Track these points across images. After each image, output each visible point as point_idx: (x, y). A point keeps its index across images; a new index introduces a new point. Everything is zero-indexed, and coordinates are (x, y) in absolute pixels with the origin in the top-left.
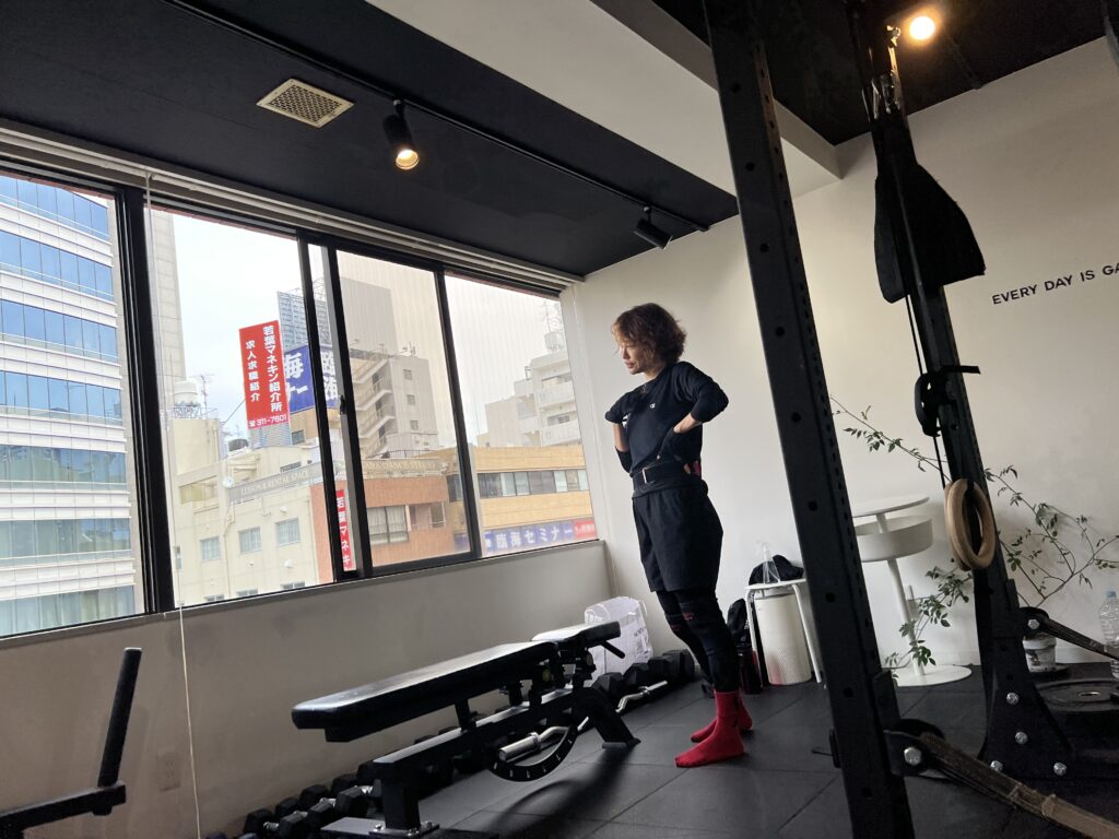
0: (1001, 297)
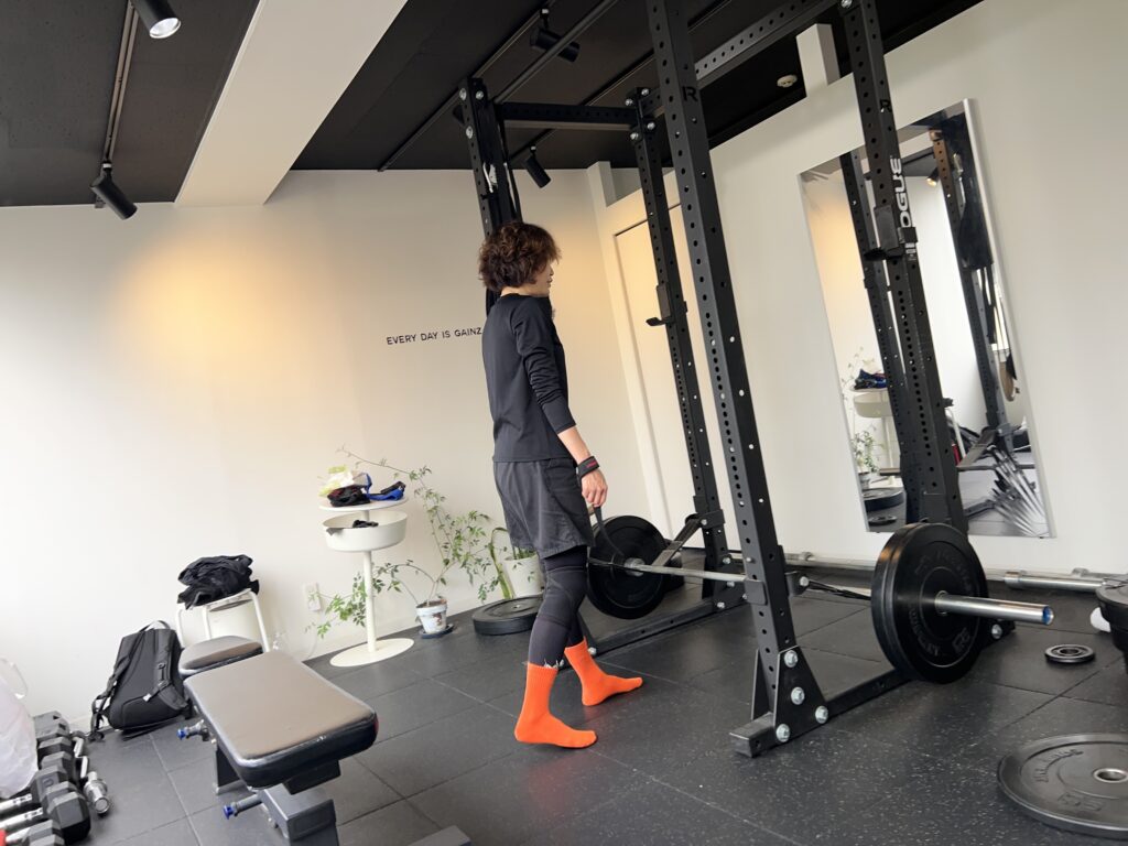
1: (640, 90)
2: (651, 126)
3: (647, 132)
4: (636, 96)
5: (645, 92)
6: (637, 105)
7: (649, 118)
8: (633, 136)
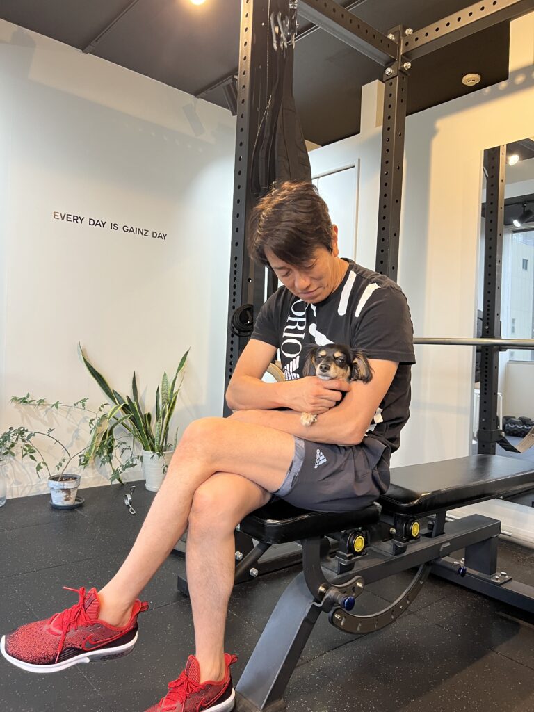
0: (59, 215)
1: (405, 29)
2: (407, 65)
3: (402, 71)
4: (400, 34)
5: (409, 31)
6: (399, 41)
7: (407, 57)
8: (389, 70)
